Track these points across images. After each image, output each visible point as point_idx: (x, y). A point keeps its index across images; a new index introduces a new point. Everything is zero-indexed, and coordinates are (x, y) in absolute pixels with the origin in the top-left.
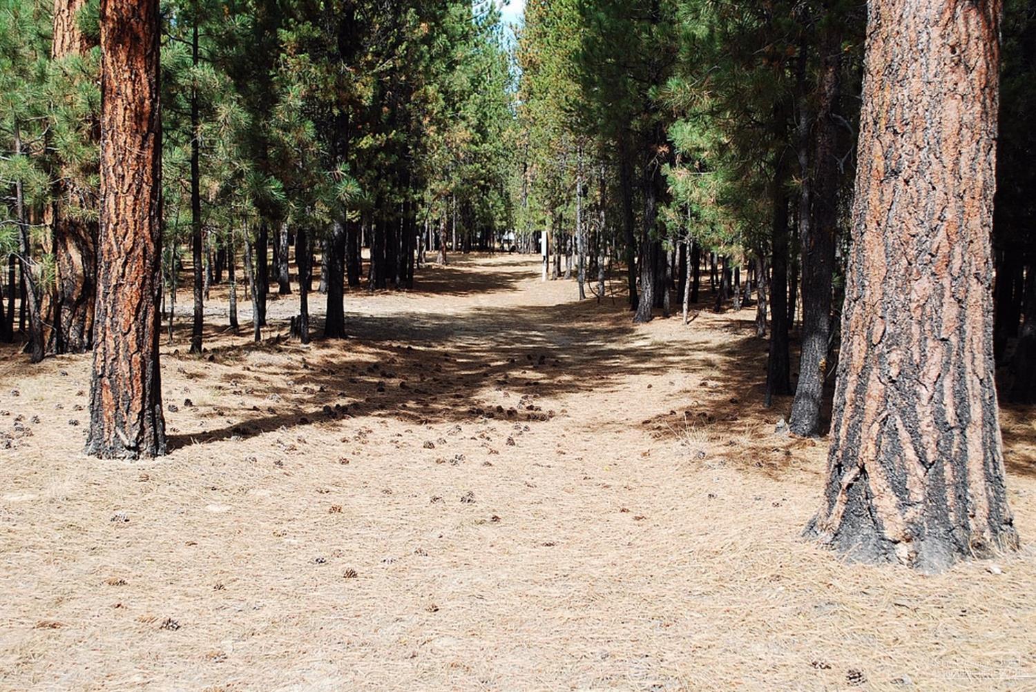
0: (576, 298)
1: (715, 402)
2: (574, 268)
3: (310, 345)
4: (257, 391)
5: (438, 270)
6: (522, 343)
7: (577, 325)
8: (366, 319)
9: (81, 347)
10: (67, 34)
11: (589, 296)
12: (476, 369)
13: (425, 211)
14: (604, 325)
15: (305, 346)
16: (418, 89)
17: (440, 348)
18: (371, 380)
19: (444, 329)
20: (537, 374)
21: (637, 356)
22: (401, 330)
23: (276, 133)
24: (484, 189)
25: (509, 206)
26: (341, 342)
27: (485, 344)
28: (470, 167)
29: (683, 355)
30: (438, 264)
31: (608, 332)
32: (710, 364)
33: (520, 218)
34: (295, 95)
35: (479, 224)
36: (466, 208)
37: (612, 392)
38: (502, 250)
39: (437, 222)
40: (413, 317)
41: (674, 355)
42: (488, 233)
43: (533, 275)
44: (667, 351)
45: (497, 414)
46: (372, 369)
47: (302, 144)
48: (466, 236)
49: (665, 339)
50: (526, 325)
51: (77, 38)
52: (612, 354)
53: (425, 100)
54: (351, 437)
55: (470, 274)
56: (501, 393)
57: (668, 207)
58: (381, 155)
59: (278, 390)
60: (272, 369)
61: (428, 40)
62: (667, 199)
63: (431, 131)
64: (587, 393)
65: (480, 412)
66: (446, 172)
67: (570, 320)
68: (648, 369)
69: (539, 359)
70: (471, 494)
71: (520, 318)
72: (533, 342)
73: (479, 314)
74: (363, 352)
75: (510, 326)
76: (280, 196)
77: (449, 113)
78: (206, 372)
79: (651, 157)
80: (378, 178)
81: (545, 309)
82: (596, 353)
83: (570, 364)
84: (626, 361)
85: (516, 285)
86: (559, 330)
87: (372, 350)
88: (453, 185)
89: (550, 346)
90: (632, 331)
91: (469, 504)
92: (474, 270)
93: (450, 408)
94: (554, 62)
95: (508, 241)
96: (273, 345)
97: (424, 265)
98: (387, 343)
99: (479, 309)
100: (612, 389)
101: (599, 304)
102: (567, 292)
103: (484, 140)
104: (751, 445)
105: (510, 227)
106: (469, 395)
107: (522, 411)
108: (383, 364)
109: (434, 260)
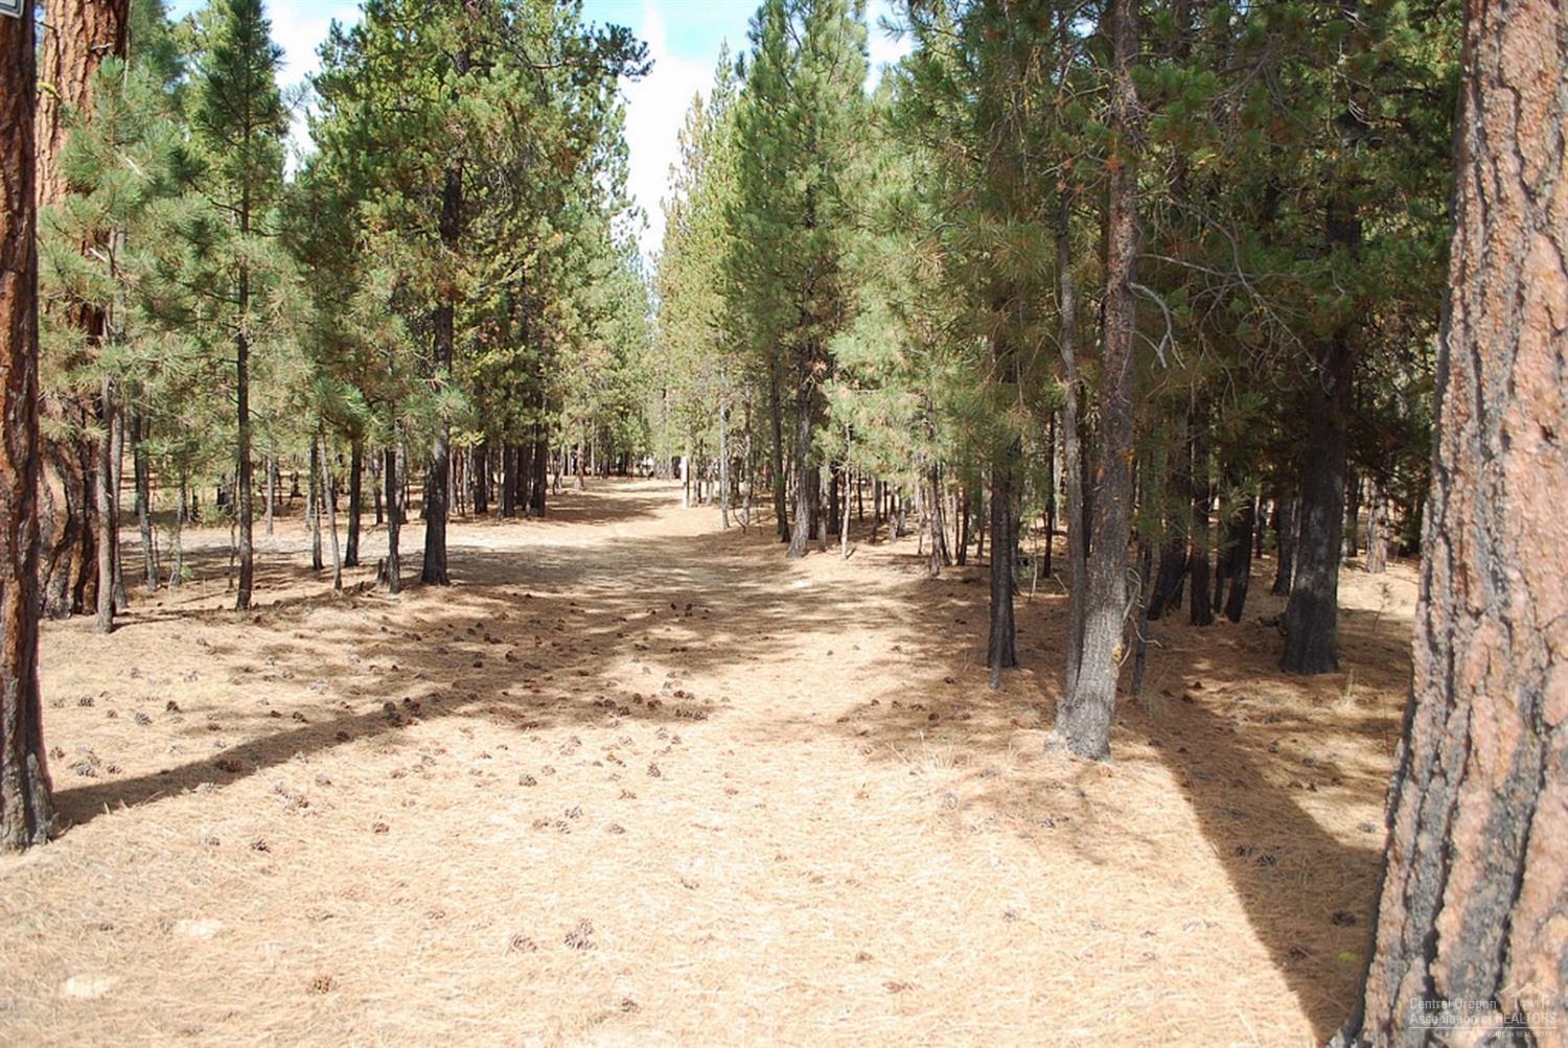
0: (720, 527)
1: (925, 681)
2: (716, 495)
3: (402, 595)
4: (300, 672)
5: (575, 496)
6: (665, 585)
7: (725, 560)
8: (486, 555)
9: (63, 611)
10: (48, 183)
11: (734, 525)
12: (609, 625)
13: (561, 435)
14: (755, 560)
15: (393, 596)
16: (550, 303)
17: (566, 595)
18: (469, 649)
19: (572, 569)
20: (685, 632)
21: (800, 602)
22: (524, 570)
23: (355, 330)
24: (623, 414)
25: (648, 432)
26: (441, 590)
27: (620, 586)
28: (610, 392)
29: (855, 601)
30: (576, 490)
31: (760, 569)
32: (892, 617)
33: (659, 444)
34: (380, 283)
35: (619, 450)
36: (605, 434)
37: (783, 661)
38: (641, 475)
39: (576, 447)
40: (541, 551)
41: (843, 601)
42: (626, 458)
43: (673, 502)
44: (832, 595)
45: (634, 708)
46: (476, 629)
47: (390, 346)
48: (605, 462)
49: (826, 578)
50: (667, 560)
51: (62, 187)
52: (771, 596)
53: (559, 316)
54: (409, 765)
55: (608, 501)
56: (640, 666)
57: (825, 428)
58: (510, 373)
59: (333, 671)
60: (339, 634)
61: (562, 252)
62: (824, 422)
63: (565, 349)
64: (751, 664)
65: (610, 704)
66: (583, 397)
67: (716, 553)
68: (819, 622)
69: (686, 608)
70: (586, 925)
71: (661, 551)
72: (677, 584)
73: (616, 545)
74: (467, 604)
75: (650, 561)
76: (360, 409)
77: (585, 329)
78: (239, 643)
79: (806, 375)
80: (506, 398)
81: (687, 540)
82: (750, 599)
83: (723, 616)
84: (788, 610)
85: (655, 512)
86: (706, 566)
87: (480, 600)
88: (590, 409)
89: (697, 588)
90: (786, 568)
91: (581, 951)
92: (612, 496)
93: (568, 695)
94: (695, 277)
95: (647, 467)
96: (352, 597)
97: (560, 491)
98: (502, 589)
99: (616, 541)
100: (782, 656)
101: (744, 535)
102: (710, 520)
103: (623, 366)
104: (1018, 775)
105: (649, 452)
106: (598, 671)
107: (668, 700)
108: (490, 621)
109: (571, 486)
